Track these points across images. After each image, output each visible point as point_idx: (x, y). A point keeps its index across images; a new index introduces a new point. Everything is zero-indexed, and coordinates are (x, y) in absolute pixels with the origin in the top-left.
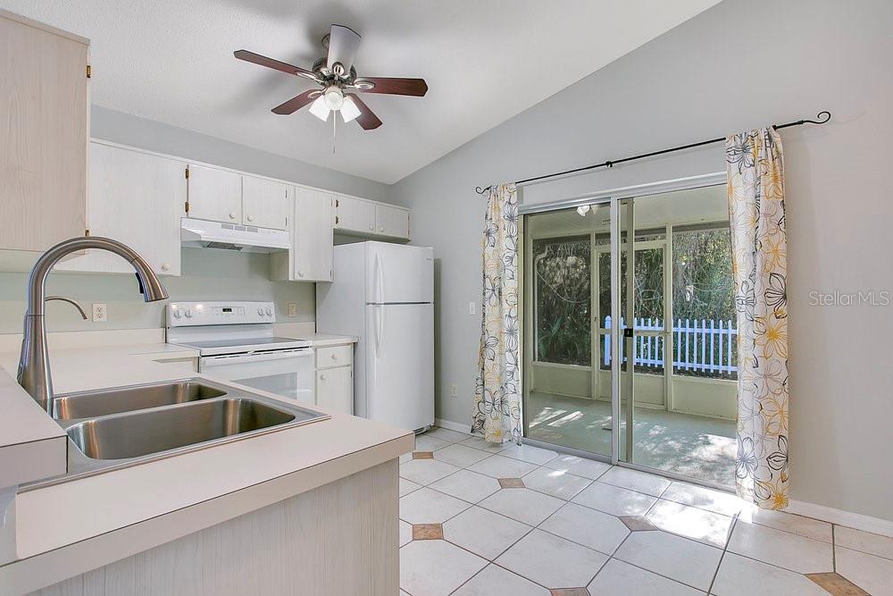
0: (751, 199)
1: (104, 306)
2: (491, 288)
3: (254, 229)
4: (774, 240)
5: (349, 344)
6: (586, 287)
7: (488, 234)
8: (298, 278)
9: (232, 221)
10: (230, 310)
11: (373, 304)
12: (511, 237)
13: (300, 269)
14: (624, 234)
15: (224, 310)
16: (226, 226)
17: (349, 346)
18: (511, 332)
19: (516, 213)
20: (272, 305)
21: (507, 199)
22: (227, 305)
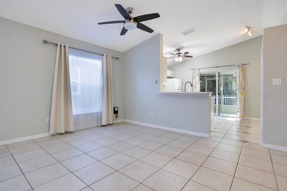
0: (239, 74)
2: (194, 87)
4: (242, 80)
6: (204, 87)
7: (194, 77)
14: (218, 76)
21: (197, 71)
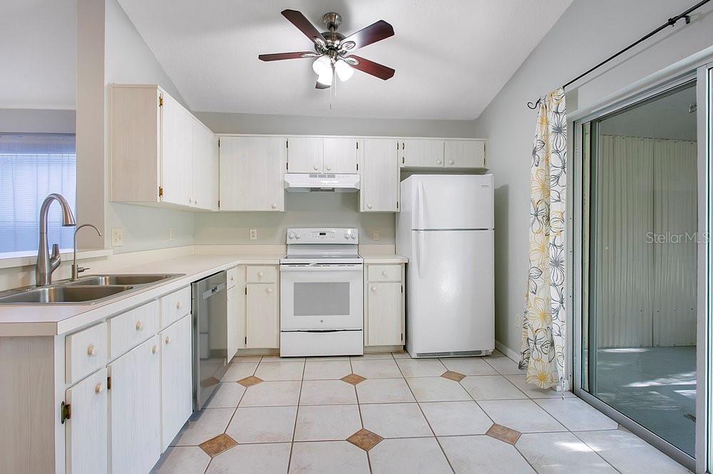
1: (255, 230)
3: (332, 176)
5: (400, 264)
7: (535, 153)
8: (367, 210)
9: (315, 172)
10: (325, 234)
11: (416, 230)
12: (557, 152)
13: (368, 203)
15: (321, 234)
16: (312, 175)
17: (400, 266)
18: (556, 263)
19: (564, 122)
20: (356, 230)
22: (323, 230)
